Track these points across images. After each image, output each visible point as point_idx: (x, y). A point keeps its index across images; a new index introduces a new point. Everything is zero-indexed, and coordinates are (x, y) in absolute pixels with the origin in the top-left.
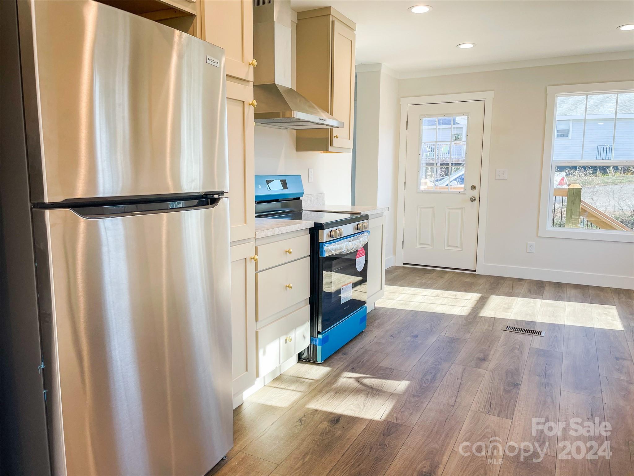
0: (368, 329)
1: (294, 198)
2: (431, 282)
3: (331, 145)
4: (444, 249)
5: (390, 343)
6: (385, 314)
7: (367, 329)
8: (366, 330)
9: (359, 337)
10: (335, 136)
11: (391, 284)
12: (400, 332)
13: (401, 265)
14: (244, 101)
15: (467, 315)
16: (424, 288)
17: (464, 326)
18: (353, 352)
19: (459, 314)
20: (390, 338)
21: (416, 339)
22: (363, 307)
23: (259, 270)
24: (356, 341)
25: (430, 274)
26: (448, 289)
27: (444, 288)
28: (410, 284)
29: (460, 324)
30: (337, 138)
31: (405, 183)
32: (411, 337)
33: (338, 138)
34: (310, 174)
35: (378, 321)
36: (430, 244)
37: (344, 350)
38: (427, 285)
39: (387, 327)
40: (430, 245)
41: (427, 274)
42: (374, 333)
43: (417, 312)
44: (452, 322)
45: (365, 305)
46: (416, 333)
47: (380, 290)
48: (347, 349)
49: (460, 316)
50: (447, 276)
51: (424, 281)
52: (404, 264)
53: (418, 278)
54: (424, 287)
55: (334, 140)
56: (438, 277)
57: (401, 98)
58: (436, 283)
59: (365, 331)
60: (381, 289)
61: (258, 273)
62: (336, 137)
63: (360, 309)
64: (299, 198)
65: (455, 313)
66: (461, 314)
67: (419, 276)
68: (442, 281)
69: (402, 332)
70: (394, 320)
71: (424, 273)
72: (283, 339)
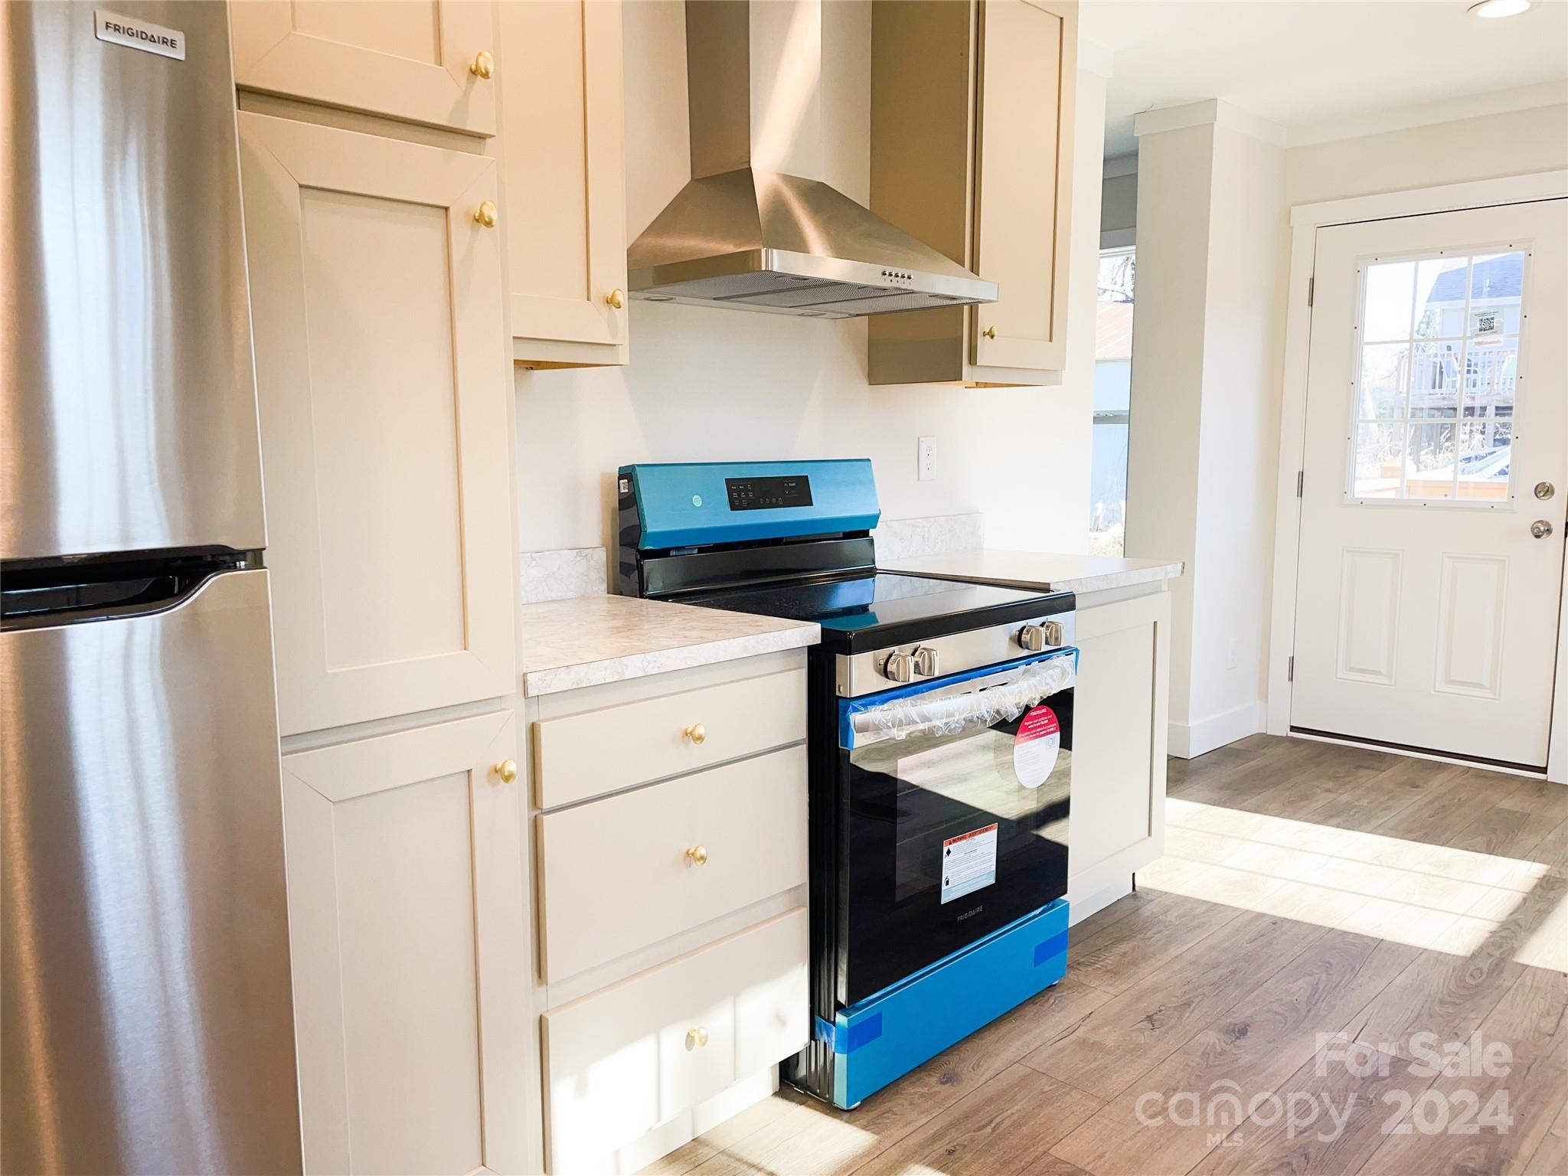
0: (1075, 978)
1: (844, 533)
2: (1368, 803)
3: (972, 361)
4: (1435, 691)
5: (1132, 1050)
6: (1159, 922)
7: (1072, 976)
8: (1066, 981)
9: (1030, 1011)
10: (987, 331)
11: (1225, 802)
12: (1188, 1004)
13: (1284, 732)
14: (446, 205)
15: (1469, 955)
16: (1338, 826)
17: (1442, 1002)
18: (983, 1074)
19: (1437, 947)
20: (1140, 1026)
21: (1238, 1043)
22: (1053, 907)
23: (547, 802)
24: (1011, 1025)
25: (1377, 773)
26: (1426, 834)
27: (1411, 831)
28: (1290, 808)
29: (1429, 995)
30: (992, 337)
31: (1301, 474)
32: (1220, 1031)
33: (995, 338)
34: (923, 453)
35: (1124, 947)
36: (1384, 672)
37: (953, 1062)
38: (1352, 813)
39: (1149, 975)
40: (1383, 675)
41: (1367, 772)
42: (1092, 995)
43: (1276, 922)
44: (1400, 980)
45: (1062, 898)
46: (1244, 1013)
47: (1144, 839)
48: (963, 1062)
49: (1438, 958)
50: (1437, 784)
51: (1345, 798)
52: (1293, 729)
53: (1329, 785)
54: (1338, 820)
55: (983, 343)
56: (1403, 784)
57: (1293, 208)
58: (1387, 808)
59: (1060, 984)
60: (1150, 835)
61: (545, 818)
62: (988, 334)
63: (1040, 914)
64: (865, 533)
65: (1424, 943)
66: (1446, 950)
67: (1333, 778)
68: (1410, 804)
69: (1192, 1008)
70: (1180, 951)
71: (1357, 767)
72: (673, 1037)
